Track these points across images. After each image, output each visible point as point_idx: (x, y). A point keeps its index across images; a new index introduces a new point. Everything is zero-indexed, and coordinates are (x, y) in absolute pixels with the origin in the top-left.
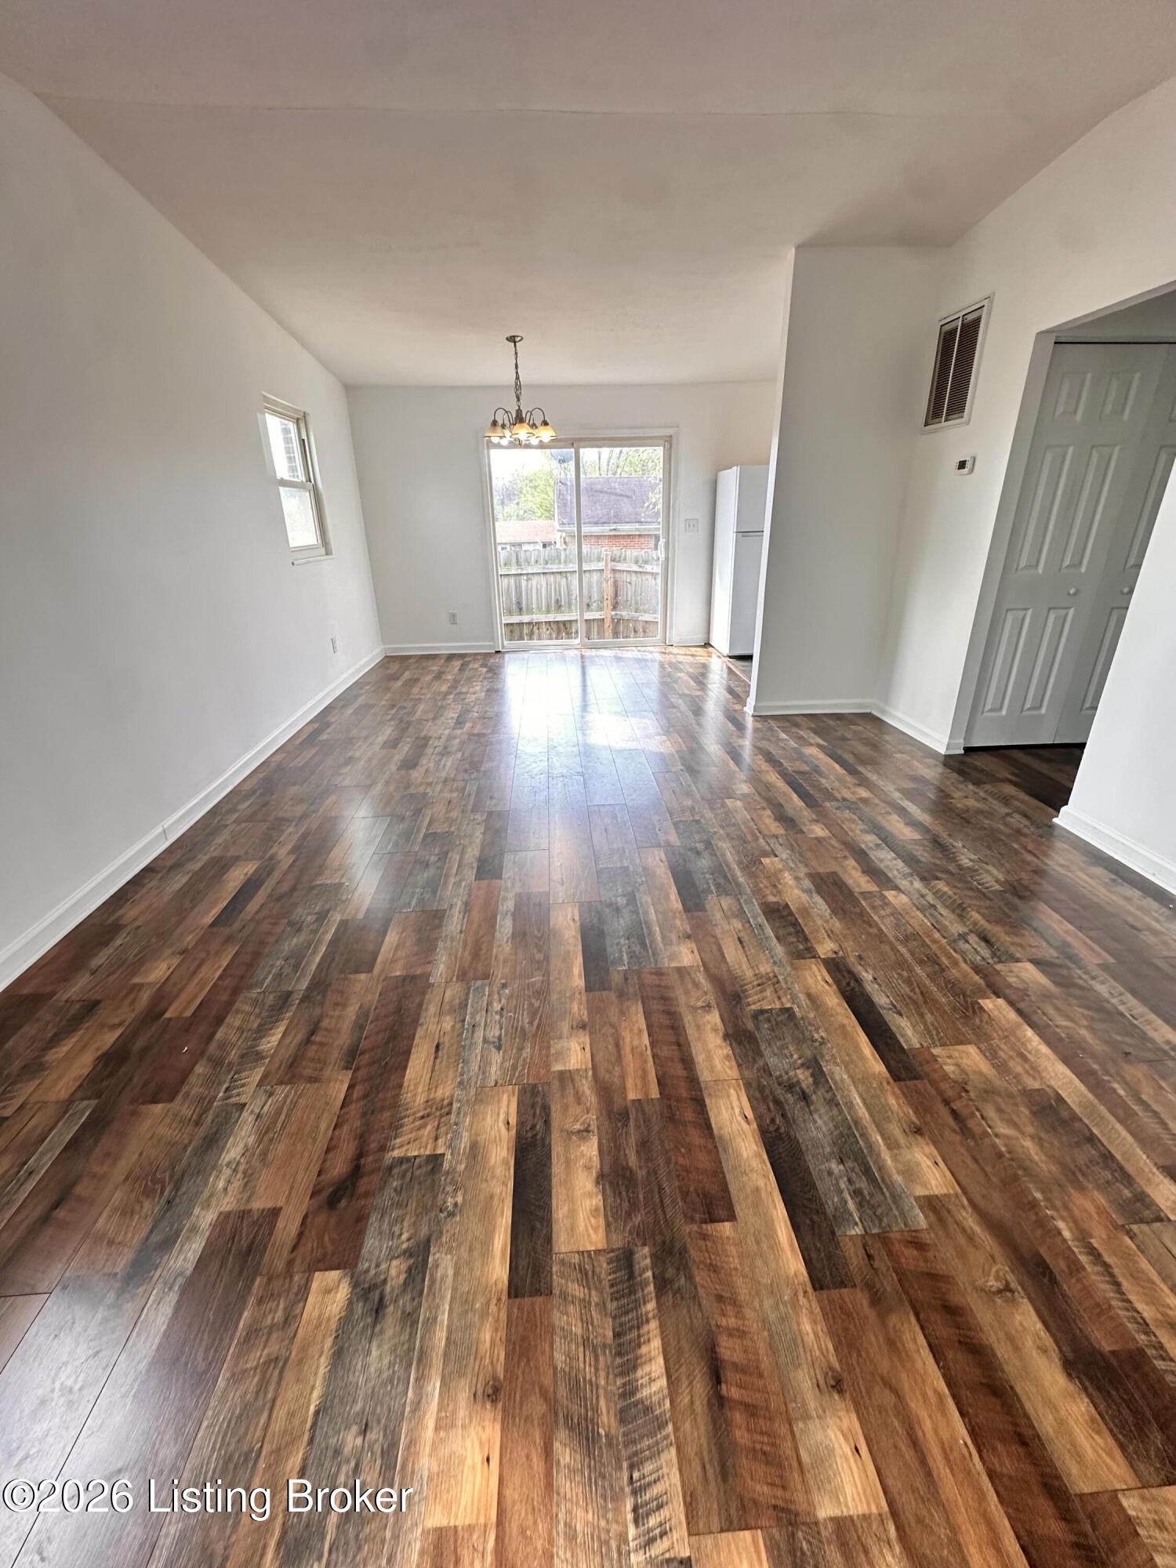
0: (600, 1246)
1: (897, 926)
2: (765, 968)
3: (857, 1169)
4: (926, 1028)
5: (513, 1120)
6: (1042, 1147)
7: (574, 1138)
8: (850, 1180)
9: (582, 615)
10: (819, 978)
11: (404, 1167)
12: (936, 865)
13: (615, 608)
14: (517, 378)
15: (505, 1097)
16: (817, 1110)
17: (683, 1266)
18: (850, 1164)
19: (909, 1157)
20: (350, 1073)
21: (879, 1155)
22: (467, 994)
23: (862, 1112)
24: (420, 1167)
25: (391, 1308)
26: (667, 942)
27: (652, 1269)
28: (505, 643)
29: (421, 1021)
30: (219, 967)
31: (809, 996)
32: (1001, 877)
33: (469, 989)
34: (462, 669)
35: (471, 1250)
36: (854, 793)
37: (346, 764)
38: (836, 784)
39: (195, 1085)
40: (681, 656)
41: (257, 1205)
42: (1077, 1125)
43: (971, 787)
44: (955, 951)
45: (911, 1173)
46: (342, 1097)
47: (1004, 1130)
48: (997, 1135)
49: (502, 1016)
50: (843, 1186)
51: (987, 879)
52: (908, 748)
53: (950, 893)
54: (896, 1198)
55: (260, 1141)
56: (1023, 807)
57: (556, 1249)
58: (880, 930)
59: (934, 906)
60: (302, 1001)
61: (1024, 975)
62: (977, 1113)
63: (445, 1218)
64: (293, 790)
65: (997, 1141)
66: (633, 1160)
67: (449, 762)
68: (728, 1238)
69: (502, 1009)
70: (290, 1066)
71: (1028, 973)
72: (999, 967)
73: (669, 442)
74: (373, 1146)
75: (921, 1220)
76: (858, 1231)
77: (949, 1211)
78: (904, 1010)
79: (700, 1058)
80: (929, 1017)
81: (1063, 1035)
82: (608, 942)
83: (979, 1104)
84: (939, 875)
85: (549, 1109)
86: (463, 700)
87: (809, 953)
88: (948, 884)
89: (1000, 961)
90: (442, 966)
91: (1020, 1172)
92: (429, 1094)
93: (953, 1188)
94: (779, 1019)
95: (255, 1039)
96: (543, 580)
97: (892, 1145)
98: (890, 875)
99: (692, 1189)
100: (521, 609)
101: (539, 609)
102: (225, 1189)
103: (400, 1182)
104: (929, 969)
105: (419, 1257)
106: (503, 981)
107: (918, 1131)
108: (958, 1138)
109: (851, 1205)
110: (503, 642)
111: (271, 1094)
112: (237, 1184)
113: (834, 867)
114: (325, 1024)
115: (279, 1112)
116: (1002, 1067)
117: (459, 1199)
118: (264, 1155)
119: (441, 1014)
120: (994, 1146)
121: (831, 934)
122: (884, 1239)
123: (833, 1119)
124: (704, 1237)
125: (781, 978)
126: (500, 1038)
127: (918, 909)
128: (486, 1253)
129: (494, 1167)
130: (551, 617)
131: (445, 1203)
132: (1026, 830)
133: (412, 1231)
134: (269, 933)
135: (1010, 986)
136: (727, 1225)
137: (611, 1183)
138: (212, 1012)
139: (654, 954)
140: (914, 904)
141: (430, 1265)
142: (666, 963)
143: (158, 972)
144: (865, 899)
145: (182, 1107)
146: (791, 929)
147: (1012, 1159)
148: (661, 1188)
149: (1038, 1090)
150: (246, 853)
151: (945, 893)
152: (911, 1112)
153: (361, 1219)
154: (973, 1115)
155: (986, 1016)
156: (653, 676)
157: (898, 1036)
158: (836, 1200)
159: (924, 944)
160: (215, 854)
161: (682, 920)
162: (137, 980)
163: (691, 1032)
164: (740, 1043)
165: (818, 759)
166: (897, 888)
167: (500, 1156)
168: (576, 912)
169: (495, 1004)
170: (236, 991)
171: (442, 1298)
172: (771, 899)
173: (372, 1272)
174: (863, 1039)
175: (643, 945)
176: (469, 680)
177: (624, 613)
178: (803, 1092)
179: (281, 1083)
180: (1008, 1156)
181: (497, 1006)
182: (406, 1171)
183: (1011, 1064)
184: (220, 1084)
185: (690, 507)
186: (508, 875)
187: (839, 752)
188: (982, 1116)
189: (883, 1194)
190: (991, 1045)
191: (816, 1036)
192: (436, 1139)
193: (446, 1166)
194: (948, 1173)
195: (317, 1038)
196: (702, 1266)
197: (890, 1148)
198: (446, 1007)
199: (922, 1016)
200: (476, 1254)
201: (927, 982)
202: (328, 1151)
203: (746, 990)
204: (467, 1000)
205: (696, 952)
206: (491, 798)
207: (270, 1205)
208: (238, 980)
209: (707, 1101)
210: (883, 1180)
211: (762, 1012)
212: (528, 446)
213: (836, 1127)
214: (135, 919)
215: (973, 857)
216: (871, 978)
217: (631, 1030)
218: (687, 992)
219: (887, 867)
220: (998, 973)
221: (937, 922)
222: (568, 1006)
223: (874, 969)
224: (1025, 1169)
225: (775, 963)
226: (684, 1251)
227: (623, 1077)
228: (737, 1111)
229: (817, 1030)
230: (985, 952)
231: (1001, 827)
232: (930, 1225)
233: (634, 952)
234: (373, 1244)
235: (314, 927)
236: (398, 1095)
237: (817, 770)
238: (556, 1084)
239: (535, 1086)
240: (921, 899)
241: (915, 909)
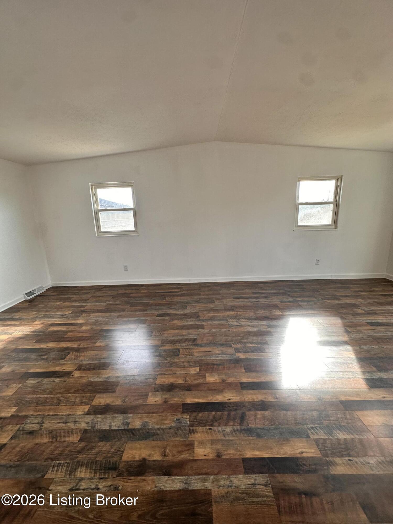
3: (20, 359)
19: (12, 367)
21: (18, 363)
23: (27, 364)
50: (21, 356)
72: (18, 427)
80: (29, 389)
87: (78, 369)
89: (19, 430)
104: (41, 400)
107: (13, 371)
121: (81, 377)
125: (76, 360)
127: (69, 415)
140: (73, 415)
144: (90, 396)
146: (92, 368)
152: (17, 372)
155: (12, 406)
157: (34, 379)
159: (51, 405)
164: (64, 349)
166: (88, 413)
199: (31, 387)
201: (39, 396)
203: (78, 353)
210: (14, 362)
211: (69, 354)
219: (106, 418)
223: (57, 383)
225: (82, 360)
230: (28, 427)
240: (74, 420)
241: (71, 413)
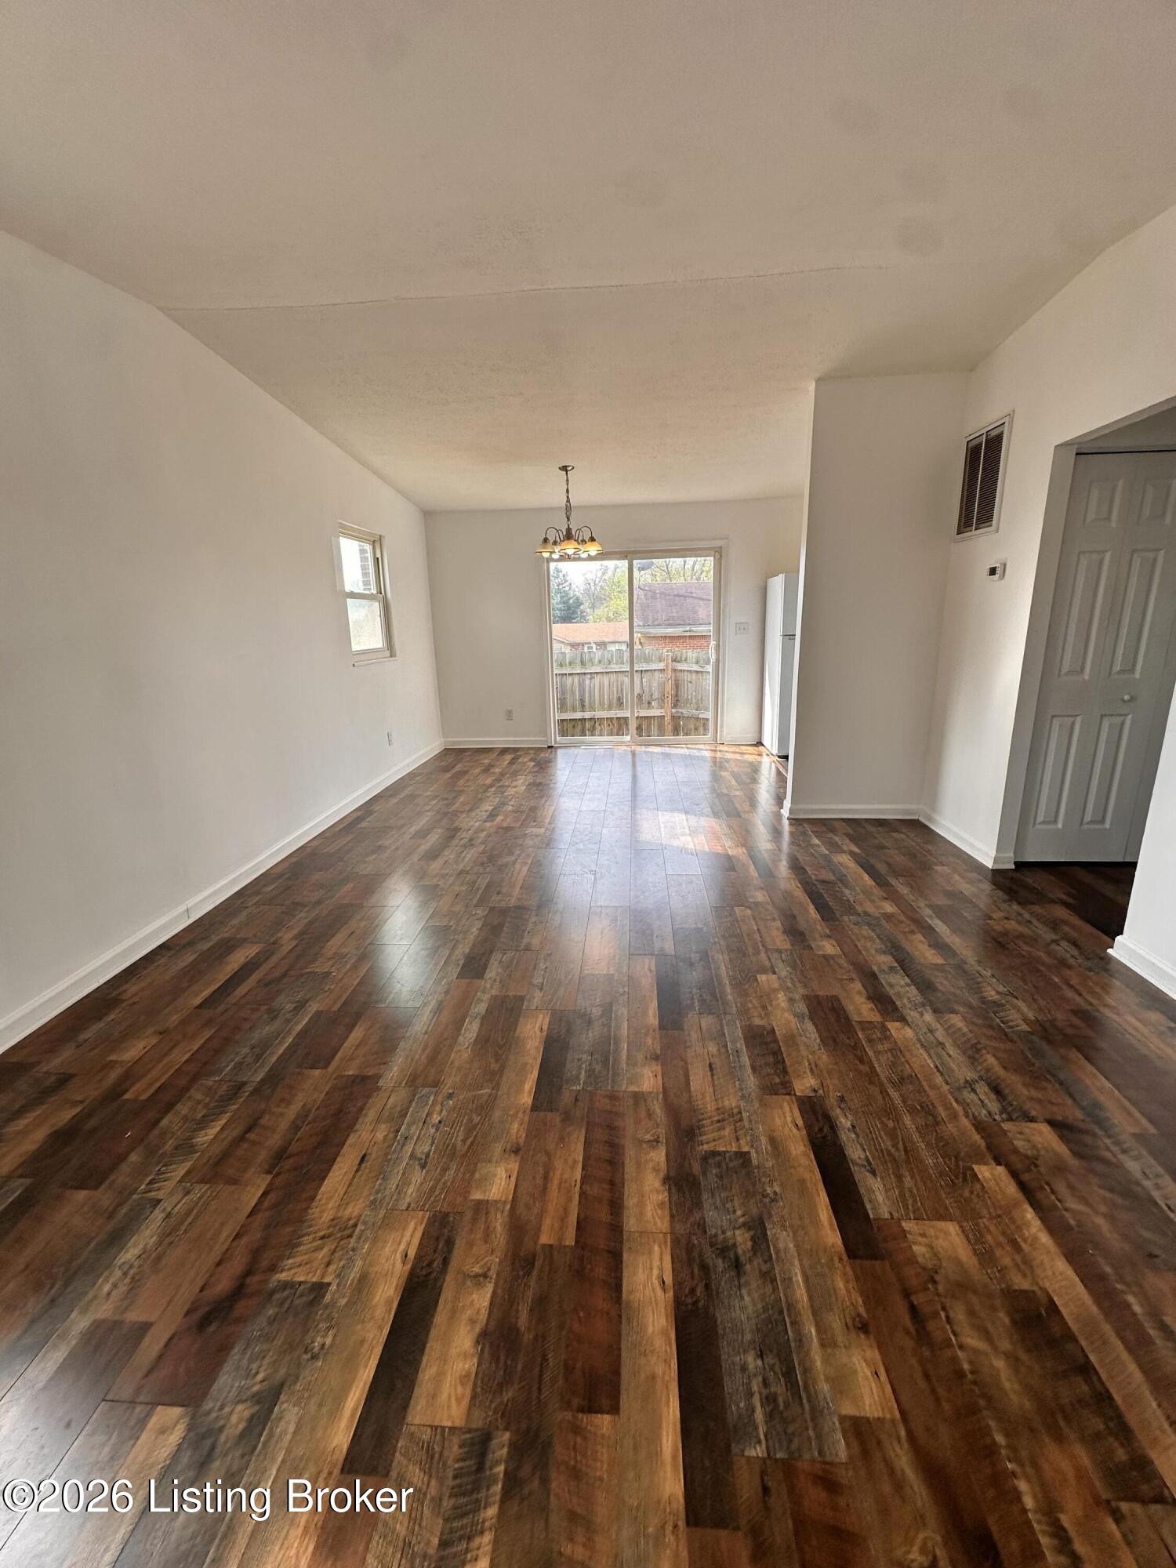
0: (458, 1423)
1: (893, 1065)
2: (731, 1102)
3: (777, 1369)
4: (902, 1195)
5: (412, 1253)
6: (1017, 1371)
7: (469, 1283)
8: (765, 1383)
9: (632, 712)
10: (789, 1119)
11: (286, 1293)
12: (954, 995)
13: (675, 706)
14: (568, 501)
15: (412, 1225)
16: (747, 1284)
17: (542, 1466)
18: (770, 1359)
19: (845, 1360)
20: (269, 1177)
21: (807, 1353)
22: (411, 1102)
23: (801, 1294)
24: (301, 1296)
25: (217, 1464)
26: (632, 1062)
27: (506, 1462)
28: (558, 738)
29: (357, 1127)
30: (190, 1051)
31: (772, 1140)
32: (1031, 1016)
33: (414, 1096)
34: (512, 762)
35: (320, 1405)
36: (878, 908)
37: (373, 852)
38: (861, 896)
39: (122, 1176)
40: (728, 754)
41: (134, 1316)
42: (1070, 1346)
43: (1015, 907)
44: (956, 1100)
45: (842, 1382)
46: (253, 1205)
47: (972, 1341)
48: (961, 1347)
49: (437, 1130)
50: (755, 1388)
51: (1013, 1016)
52: (951, 859)
53: (965, 1030)
54: (816, 1414)
55: (160, 1243)
56: (1074, 934)
57: (409, 1419)
58: (872, 1067)
59: (941, 1044)
60: (252, 1094)
61: (1037, 1139)
62: (943, 1314)
63: (308, 1360)
64: (317, 876)
65: (959, 1353)
66: (523, 1320)
67: (470, 855)
68: (603, 1436)
69: (440, 1122)
70: (217, 1163)
71: (1044, 1136)
72: (1006, 1126)
73: (719, 554)
74: (264, 1264)
75: (840, 1449)
76: (758, 1451)
77: (879, 1442)
78: (880, 1169)
79: (630, 1201)
80: (908, 1181)
81: (1072, 1222)
82: (569, 1057)
83: (948, 1302)
84: (957, 1007)
85: (453, 1243)
86: (503, 793)
87: (786, 1088)
88: (964, 1018)
89: (1010, 1119)
90: (395, 1069)
91: (982, 1403)
92: (338, 1211)
93: (892, 1413)
94: (731, 1165)
95: (195, 1130)
96: (606, 680)
97: (827, 1342)
98: (898, 1003)
99: (579, 1365)
100: (583, 706)
101: (601, 704)
102: (109, 1294)
103: (276, 1310)
104: (921, 1121)
105: (266, 1403)
106: (451, 1091)
107: (863, 1328)
108: (909, 1343)
109: (759, 1415)
110: (556, 738)
111: (188, 1193)
112: (123, 1288)
113: (836, 990)
114: (263, 1122)
115: (188, 1213)
116: (986, 1257)
117: (328, 1341)
118: (159, 1259)
119: (378, 1121)
120: (955, 1360)
121: (814, 1069)
122: (788, 1468)
123: (763, 1298)
124: (576, 1430)
125: (745, 1115)
126: (427, 1156)
127: (922, 1046)
128: (335, 1413)
129: (376, 1306)
130: (613, 714)
131: (313, 1342)
132: (1072, 961)
133: (269, 1371)
134: (246, 1019)
135: (1016, 1151)
136: (607, 1418)
137: (491, 1344)
138: (166, 1099)
139: (614, 1074)
140: (919, 1041)
141: (274, 1416)
142: (625, 1087)
143: (133, 1051)
144: (863, 1030)
145: (104, 1197)
146: (771, 1059)
147: (975, 1383)
148: (544, 1358)
149: (1026, 1292)
150: (255, 936)
151: (960, 1029)
152: (860, 1301)
153: (224, 1349)
154: (936, 1314)
155: (978, 1186)
156: (704, 775)
157: (866, 1200)
158: (742, 1405)
159: (921, 1090)
160: (226, 935)
161: (654, 1038)
162: (113, 1057)
163: (630, 1168)
164: (680, 1189)
165: (847, 868)
166: (903, 1019)
167: (386, 1294)
168: (547, 1020)
169: (435, 1116)
170: (195, 1078)
171: (273, 1460)
172: (757, 1021)
173: (214, 1415)
174: (823, 1199)
175: (606, 1062)
176: (515, 774)
177: (684, 711)
178: (737, 1258)
179: (202, 1181)
180: (970, 1376)
181: (436, 1118)
182: (286, 1299)
183: (998, 1252)
184: (147, 1175)
185: (739, 612)
186: (490, 975)
187: (872, 861)
188: (948, 1317)
189: (801, 1404)
190: (977, 1225)
191: (769, 1190)
192: (328, 1264)
193: (328, 1298)
194: (888, 1389)
195: (251, 1136)
196: (563, 1468)
197: (822, 1345)
198: (386, 1113)
199: (899, 1178)
200: (324, 1410)
201: (916, 1137)
202: (219, 1264)
203: (703, 1126)
204: (408, 1108)
205: (659, 1076)
206: (498, 893)
207: (142, 1318)
208: (203, 1064)
209: (625, 1256)
210: (806, 1387)
211: (714, 1153)
212: (580, 559)
213: (765, 1309)
214: (135, 995)
215: (1001, 989)
216: (849, 1124)
217: (566, 1161)
218: (638, 1122)
219: (898, 994)
220: (1005, 1133)
221: (942, 1064)
222: (507, 1126)
223: (855, 1113)
224: (989, 1400)
225: (743, 1097)
226: (548, 1445)
227: (540, 1217)
228: (655, 1272)
229: (771, 1182)
230: (994, 1106)
231: (1041, 954)
232: (850, 1457)
233: (594, 1070)
234: (227, 1382)
235: (288, 1016)
236: (309, 1207)
237: (842, 880)
238: (469, 1214)
239: (447, 1215)
240: (929, 1035)
241: (919, 1046)
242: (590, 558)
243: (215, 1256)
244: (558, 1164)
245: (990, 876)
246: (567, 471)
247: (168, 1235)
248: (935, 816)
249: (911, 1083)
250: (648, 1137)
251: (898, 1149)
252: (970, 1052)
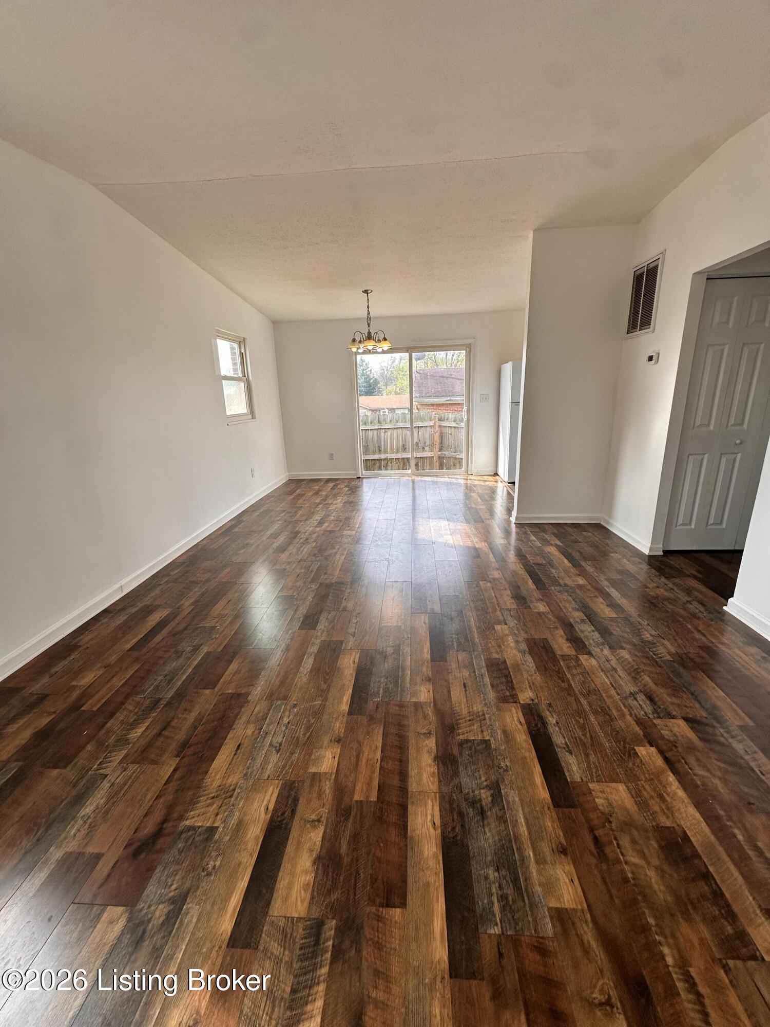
0: (303, 915)
1: (583, 683)
2: (477, 708)
3: (508, 878)
4: (589, 767)
5: (271, 807)
6: (662, 877)
7: (308, 826)
8: (500, 887)
9: (412, 454)
10: (515, 719)
11: (190, 833)
12: (623, 637)
13: (440, 450)
14: (369, 314)
15: (271, 789)
16: (489, 824)
17: (357, 943)
18: (503, 872)
19: (552, 872)
20: (178, 759)
21: (528, 867)
22: (269, 710)
23: (523, 830)
24: (200, 835)
25: (147, 942)
26: (413, 682)
27: (334, 939)
28: (364, 472)
29: (234, 726)
30: (124, 678)
31: (505, 732)
32: (673, 650)
33: (272, 706)
34: (333, 489)
35: (213, 905)
36: (573, 581)
37: (243, 548)
38: (563, 574)
39: (82, 760)
40: (475, 481)
41: (90, 849)
42: (696, 861)
43: (663, 579)
44: (625, 706)
45: (550, 886)
46: (167, 777)
47: (635, 860)
48: (626, 863)
49: (287, 728)
50: (494, 890)
51: (661, 650)
52: (622, 549)
53: (630, 660)
54: (533, 906)
55: (107, 802)
56: (701, 596)
57: (271, 913)
58: (570, 685)
59: (615, 669)
60: (165, 706)
61: (676, 729)
62: (615, 842)
63: (205, 876)
64: (207, 564)
65: (626, 867)
66: (344, 848)
67: (306, 549)
68: (396, 922)
69: (288, 723)
70: (143, 751)
71: (680, 728)
72: (656, 721)
73: (469, 348)
74: (175, 815)
75: (548, 928)
76: (495, 930)
77: (573, 924)
78: (574, 750)
79: (413, 772)
80: (593, 758)
81: (699, 783)
82: (373, 679)
83: (617, 834)
84: (625, 645)
85: (298, 800)
86: (328, 508)
87: (514, 698)
88: (630, 652)
89: (659, 717)
90: (259, 688)
91: (640, 898)
92: (222, 781)
93: (581, 904)
94: (478, 748)
95: (128, 730)
96: (395, 433)
97: (540, 861)
98: (587, 643)
99: (380, 877)
100: (380, 451)
101: (392, 449)
102: (75, 835)
103: (183, 845)
104: (601, 719)
105: (178, 903)
106: (295, 703)
107: (563, 851)
108: (593, 861)
109: (496, 908)
110: (362, 472)
111: (125, 770)
112: (83, 832)
113: (547, 635)
114: (173, 724)
115: (125, 783)
116: (642, 805)
117: (218, 863)
118: (107, 812)
119: (248, 722)
120: (622, 871)
121: (532, 686)
122: (515, 941)
123: (499, 834)
124: (379, 918)
125: (486, 716)
126: (281, 744)
127: (602, 670)
128: (223, 909)
129: (248, 841)
130: (399, 456)
131: (207, 864)
132: (700, 615)
133: (180, 883)
134: (161, 658)
135: (662, 737)
136: (398, 910)
137: (324, 865)
138: (110, 709)
139: (401, 690)
140: (600, 666)
141: (183, 912)
142: (409, 698)
143: (88, 678)
144: (564, 660)
145: (70, 773)
146: (504, 680)
147: (635, 885)
148: (358, 873)
149: (668, 828)
150: (166, 603)
151: (627, 659)
152: (561, 834)
153: (151, 869)
154: (610, 843)
155: (638, 760)
156: (460, 495)
157: (565, 770)
158: (485, 901)
159: (601, 699)
160: (148, 603)
161: (428, 667)
162: (74, 683)
163: (412, 751)
164: (445, 764)
165: (553, 555)
166: (589, 653)
167: (255, 833)
168: (358, 656)
169: (285, 719)
170: (128, 696)
171: (183, 939)
172: (495, 656)
173: (145, 911)
174: (537, 770)
175: (396, 682)
176: (335, 496)
177: (446, 453)
178: (482, 808)
179: (133, 763)
180: (632, 882)
181: (286, 720)
182: (191, 836)
183: (651, 802)
184: (97, 759)
185: (483, 387)
186: (321, 627)
187: (570, 551)
188: (618, 844)
189: (524, 901)
190: (637, 785)
191: (502, 764)
192: (217, 815)
193: (217, 837)
194: (579, 890)
195: (165, 733)
196: (370, 942)
197: (537, 862)
198: (253, 718)
199: (587, 755)
200: (216, 908)
201: (597, 728)
202: (145, 816)
203: (460, 724)
204: (268, 714)
205: (431, 692)
206: (325, 574)
207: (97, 851)
208: (133, 687)
209: (409, 807)
210: (526, 890)
211: (467, 741)
212: (377, 353)
213: (500, 840)
214: (87, 643)
215: (653, 633)
216: (554, 721)
217: (371, 747)
218: (417, 721)
219: (586, 637)
220: (655, 726)
221: (616, 681)
222: (333, 725)
223: (558, 715)
224: (645, 896)
225: (486, 704)
226: (360, 929)
227: (354, 783)
228: (429, 817)
229: (504, 759)
230: (649, 709)
231: (681, 611)
232: (555, 934)
233: (388, 688)
234: (152, 890)
235: (189, 655)
236: (203, 779)
237: (551, 563)
238: (308, 782)
239: (294, 782)
240: (607, 663)
241: (600, 670)
242: (384, 352)
243: (142, 811)
244: (366, 750)
245: (647, 560)
246: (367, 293)
247: (112, 798)
248: (611, 521)
249: (595, 694)
250: (424, 731)
251: (586, 737)
252: (633, 675)
